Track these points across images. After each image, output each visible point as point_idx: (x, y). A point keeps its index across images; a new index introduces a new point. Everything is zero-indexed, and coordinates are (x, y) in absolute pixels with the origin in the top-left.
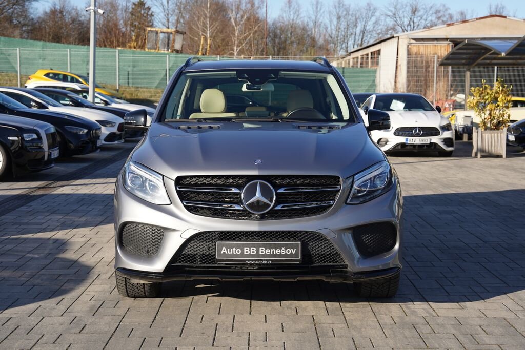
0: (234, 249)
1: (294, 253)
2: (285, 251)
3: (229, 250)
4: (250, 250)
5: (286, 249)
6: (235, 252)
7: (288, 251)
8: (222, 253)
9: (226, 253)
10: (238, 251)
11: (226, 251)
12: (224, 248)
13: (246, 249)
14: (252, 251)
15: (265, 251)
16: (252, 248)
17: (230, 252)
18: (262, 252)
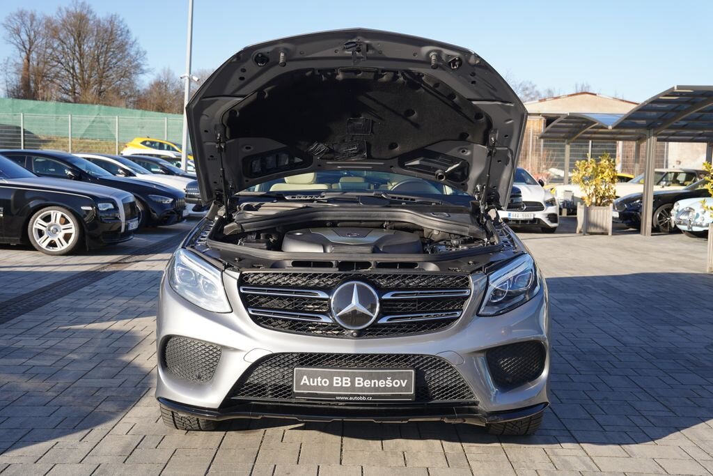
0: (319, 379)
1: (404, 385)
2: (392, 383)
3: (311, 379)
4: (342, 381)
5: (393, 380)
6: (321, 383)
7: (396, 383)
8: (302, 384)
9: (308, 384)
10: (325, 382)
11: (307, 382)
12: (305, 377)
13: (337, 380)
14: (344, 382)
15: (363, 382)
16: (344, 378)
17: (313, 383)
18: (359, 384)
